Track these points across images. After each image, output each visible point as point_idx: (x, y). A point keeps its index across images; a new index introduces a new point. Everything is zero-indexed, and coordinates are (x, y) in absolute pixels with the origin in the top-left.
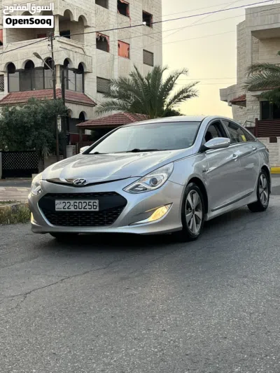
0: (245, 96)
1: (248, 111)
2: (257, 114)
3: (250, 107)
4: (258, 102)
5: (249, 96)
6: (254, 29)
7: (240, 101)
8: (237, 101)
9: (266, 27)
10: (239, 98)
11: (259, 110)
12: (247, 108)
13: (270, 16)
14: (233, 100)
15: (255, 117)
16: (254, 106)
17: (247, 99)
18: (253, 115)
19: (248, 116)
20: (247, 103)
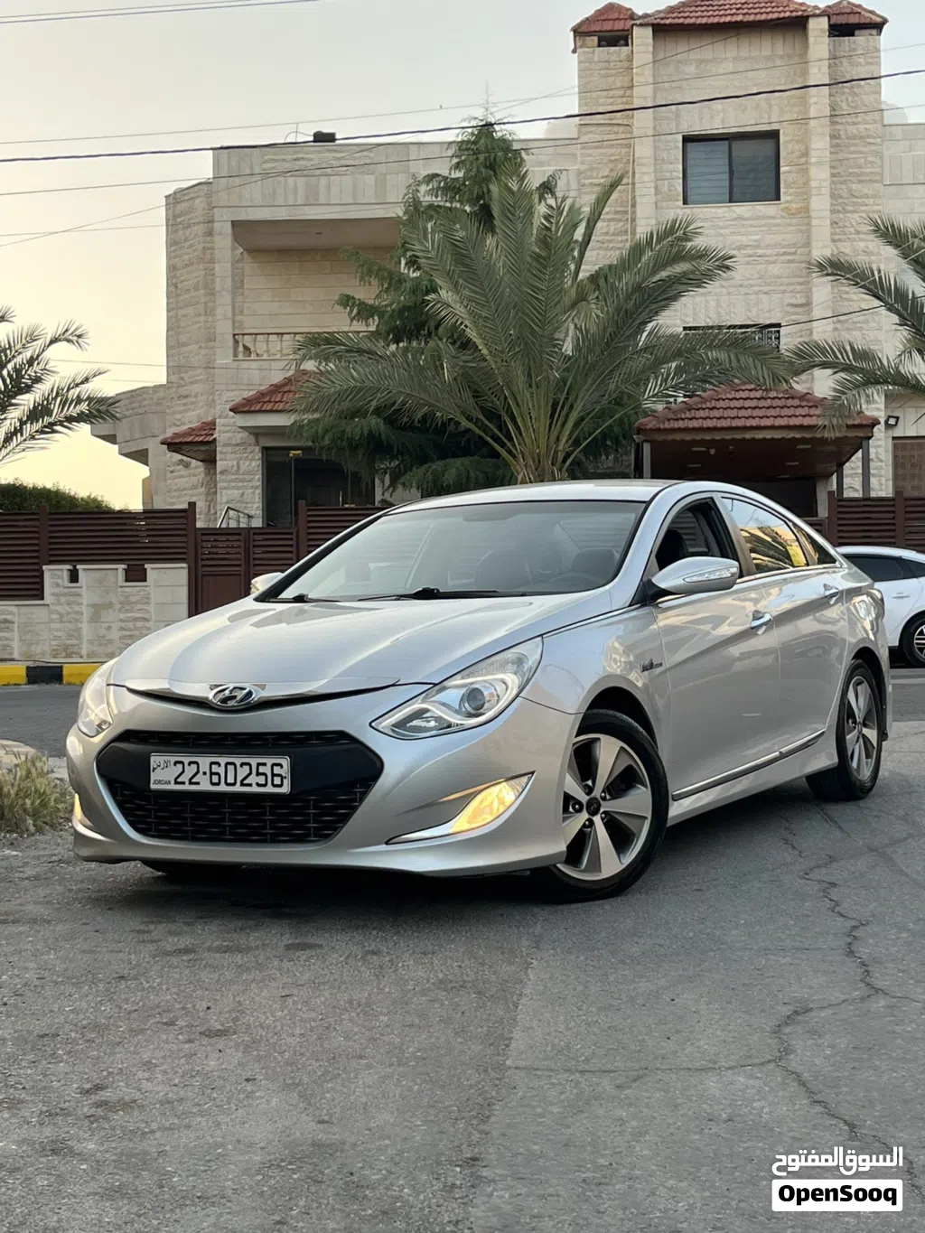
1: (224, 477)
2: (252, 487)
3: (230, 463)
4: (257, 449)
5: (228, 428)
6: (243, 216)
7: (197, 442)
8: (187, 443)
9: (282, 214)
10: (191, 431)
11: (259, 476)
12: (220, 465)
13: (291, 181)
14: (172, 438)
15: (245, 497)
16: (242, 462)
17: (221, 435)
18: (238, 488)
19: (224, 491)
20: (218, 449)
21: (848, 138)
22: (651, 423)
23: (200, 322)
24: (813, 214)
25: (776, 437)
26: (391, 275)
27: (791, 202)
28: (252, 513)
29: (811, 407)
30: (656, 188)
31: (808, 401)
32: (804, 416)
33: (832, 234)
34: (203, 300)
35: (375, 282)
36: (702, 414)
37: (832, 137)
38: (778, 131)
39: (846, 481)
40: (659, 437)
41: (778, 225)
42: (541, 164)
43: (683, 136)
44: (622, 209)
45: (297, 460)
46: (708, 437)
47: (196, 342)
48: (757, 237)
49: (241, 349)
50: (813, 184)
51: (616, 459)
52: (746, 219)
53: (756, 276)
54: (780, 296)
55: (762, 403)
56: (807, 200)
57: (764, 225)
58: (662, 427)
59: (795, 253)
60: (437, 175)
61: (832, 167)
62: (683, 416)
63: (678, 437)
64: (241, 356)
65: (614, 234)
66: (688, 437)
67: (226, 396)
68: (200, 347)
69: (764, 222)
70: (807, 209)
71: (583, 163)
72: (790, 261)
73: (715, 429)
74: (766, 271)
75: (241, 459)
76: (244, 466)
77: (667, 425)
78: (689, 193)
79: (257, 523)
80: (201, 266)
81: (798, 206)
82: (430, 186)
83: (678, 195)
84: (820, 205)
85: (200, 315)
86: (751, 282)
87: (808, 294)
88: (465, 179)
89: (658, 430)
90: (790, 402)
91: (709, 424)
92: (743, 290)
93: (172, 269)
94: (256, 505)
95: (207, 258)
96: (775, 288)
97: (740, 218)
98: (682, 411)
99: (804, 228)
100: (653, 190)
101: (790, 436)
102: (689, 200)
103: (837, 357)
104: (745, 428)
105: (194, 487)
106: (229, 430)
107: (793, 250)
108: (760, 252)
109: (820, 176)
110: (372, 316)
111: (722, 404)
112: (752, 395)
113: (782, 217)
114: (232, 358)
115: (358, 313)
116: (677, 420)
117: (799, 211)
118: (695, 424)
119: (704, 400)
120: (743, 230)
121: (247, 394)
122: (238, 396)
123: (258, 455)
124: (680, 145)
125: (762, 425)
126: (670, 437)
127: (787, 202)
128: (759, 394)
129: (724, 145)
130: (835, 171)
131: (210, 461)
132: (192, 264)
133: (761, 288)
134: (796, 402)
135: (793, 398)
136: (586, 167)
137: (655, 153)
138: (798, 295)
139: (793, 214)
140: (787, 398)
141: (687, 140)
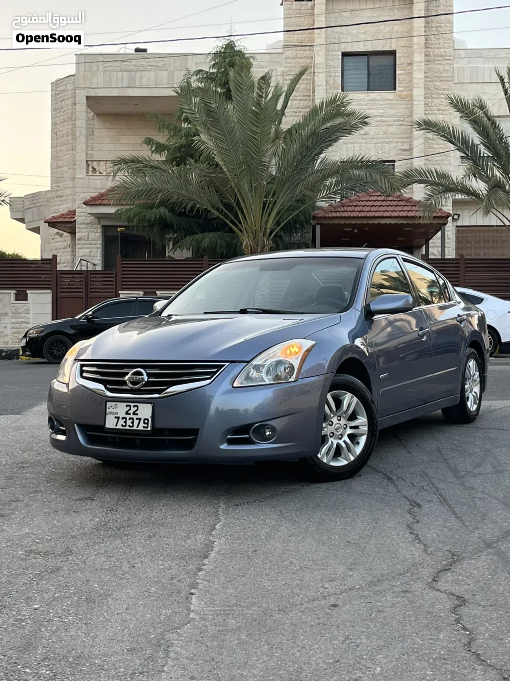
0: (73, 213)
1: (80, 242)
2: (96, 248)
3: (84, 235)
4: (99, 226)
5: (83, 214)
6: (92, 94)
7: (65, 222)
8: (59, 222)
9: (115, 93)
10: (62, 216)
11: (100, 242)
12: (78, 235)
13: (120, 74)
14: (51, 219)
15: (92, 253)
16: (90, 234)
17: (79, 218)
18: (89, 248)
19: (80, 250)
20: (77, 226)
21: (435, 56)
22: (320, 214)
23: (69, 154)
24: (415, 98)
25: (392, 222)
26: (175, 128)
27: (402, 91)
28: (96, 262)
29: (412, 206)
30: (326, 81)
31: (411, 202)
32: (408, 211)
33: (425, 110)
34: (71, 142)
35: (166, 132)
36: (350, 209)
37: (426, 55)
38: (395, 51)
39: (431, 250)
40: (326, 222)
41: (394, 104)
42: (262, 67)
43: (342, 52)
44: (308, 94)
45: (122, 232)
46: (353, 222)
47: (66, 166)
48: (382, 111)
49: (91, 169)
50: (415, 81)
51: (302, 235)
52: (376, 101)
53: (382, 133)
54: (395, 144)
55: (385, 203)
56: (411, 90)
57: (387, 104)
58: (327, 216)
59: (404, 120)
60: (202, 71)
61: (425, 73)
62: (339, 210)
63: (336, 222)
64: (90, 173)
65: (302, 108)
66: (342, 222)
67: (82, 196)
68: (69, 169)
69: (387, 102)
70: (411, 96)
71: (285, 67)
72: (401, 125)
73: (358, 217)
74: (387, 131)
75: (90, 232)
76: (92, 236)
77: (330, 215)
78: (345, 85)
79: (99, 268)
80: (70, 123)
81: (406, 93)
82: (198, 77)
83: (339, 86)
84: (418, 93)
85: (69, 150)
86: (379, 136)
87: (411, 144)
88: (217, 73)
89: (325, 218)
90: (400, 203)
91: (354, 214)
92: (374, 141)
93: (54, 124)
94: (99, 258)
95: (72, 118)
96: (392, 140)
97: (374, 100)
98: (338, 207)
99: (409, 106)
100: (325, 83)
101: (400, 222)
102: (345, 89)
103: (427, 177)
104: (374, 217)
105: (65, 248)
106: (83, 215)
107: (403, 119)
108: (384, 119)
109: (419, 76)
110: (164, 150)
111: (362, 203)
112: (379, 198)
113: (397, 100)
114: (85, 174)
115: (156, 149)
116: (336, 212)
117: (406, 96)
118: (346, 214)
119: (352, 201)
120: (375, 106)
121: (93, 195)
122: (88, 196)
123: (100, 230)
124: (340, 57)
125: (384, 215)
126: (332, 222)
127: (400, 91)
128: (382, 198)
129: (365, 59)
130: (426, 75)
131: (73, 233)
132: (65, 121)
133: (384, 140)
134: (404, 203)
135: (402, 201)
136: (287, 69)
137: (326, 63)
138: (405, 144)
139: (403, 98)
140: (399, 201)
141: (344, 55)
